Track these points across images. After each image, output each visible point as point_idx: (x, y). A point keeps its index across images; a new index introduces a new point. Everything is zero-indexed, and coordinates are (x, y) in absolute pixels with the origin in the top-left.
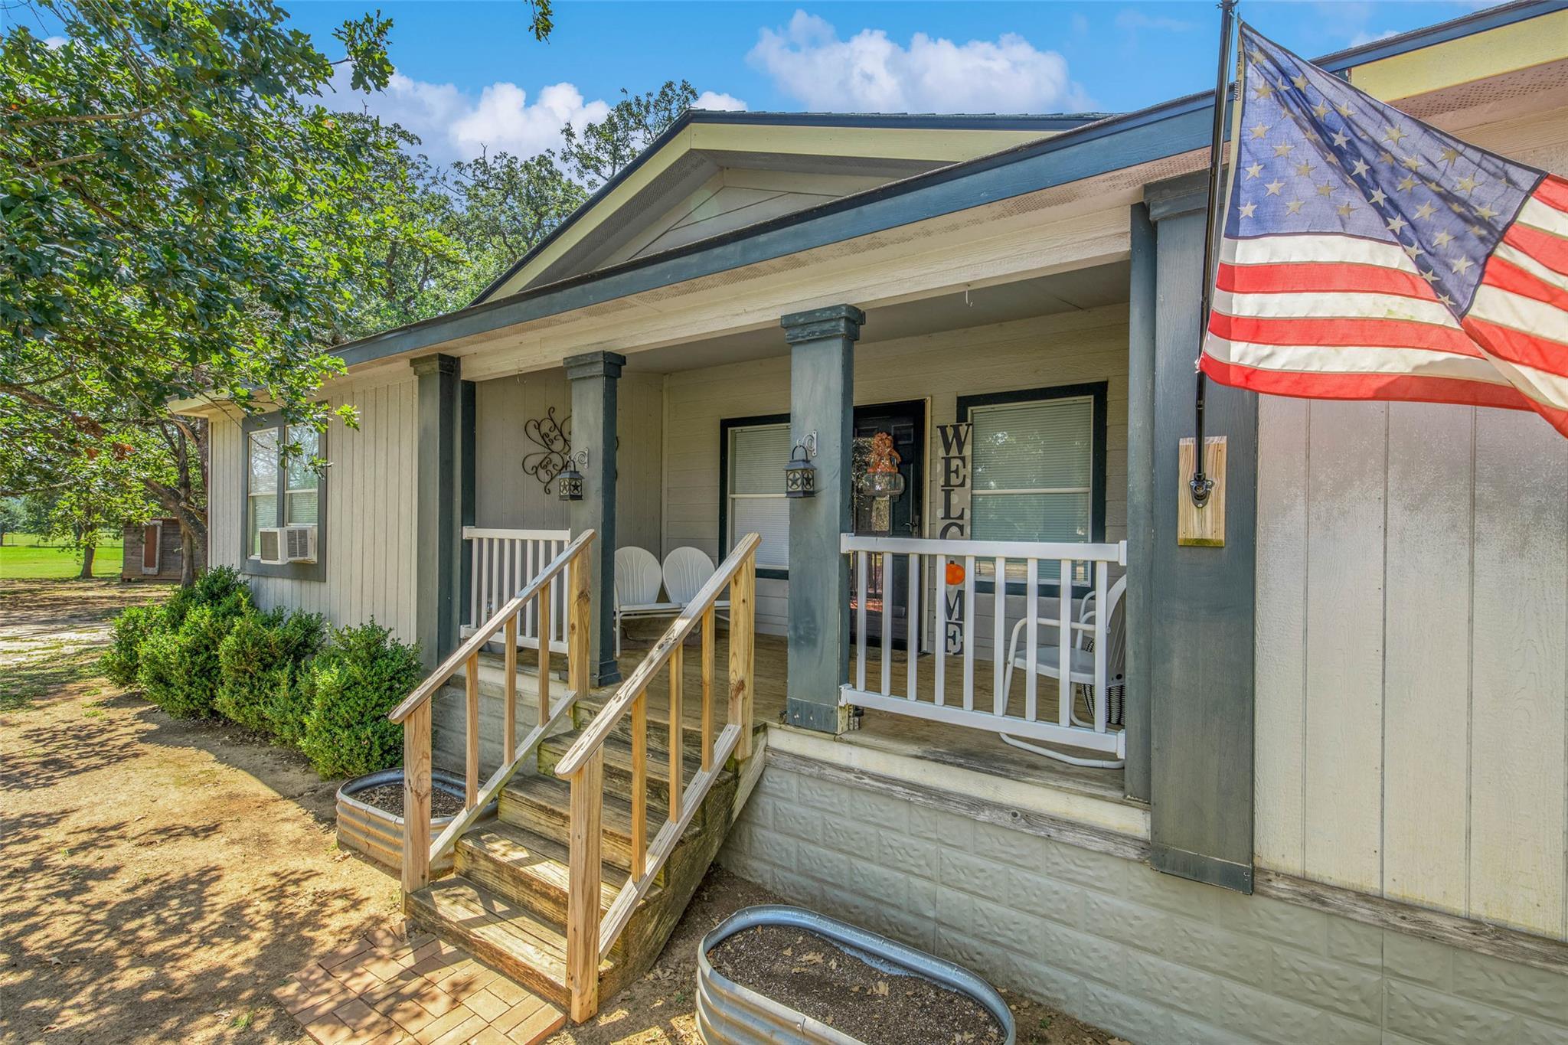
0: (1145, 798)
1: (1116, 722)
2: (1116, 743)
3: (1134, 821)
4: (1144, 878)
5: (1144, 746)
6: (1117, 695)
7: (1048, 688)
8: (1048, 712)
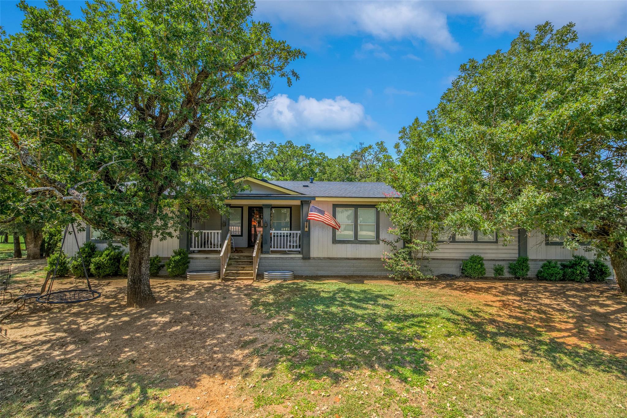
0: (302, 254)
1: (299, 247)
2: (300, 249)
3: (301, 256)
4: (302, 261)
5: (302, 249)
6: (300, 245)
7: (293, 246)
8: (296, 247)
